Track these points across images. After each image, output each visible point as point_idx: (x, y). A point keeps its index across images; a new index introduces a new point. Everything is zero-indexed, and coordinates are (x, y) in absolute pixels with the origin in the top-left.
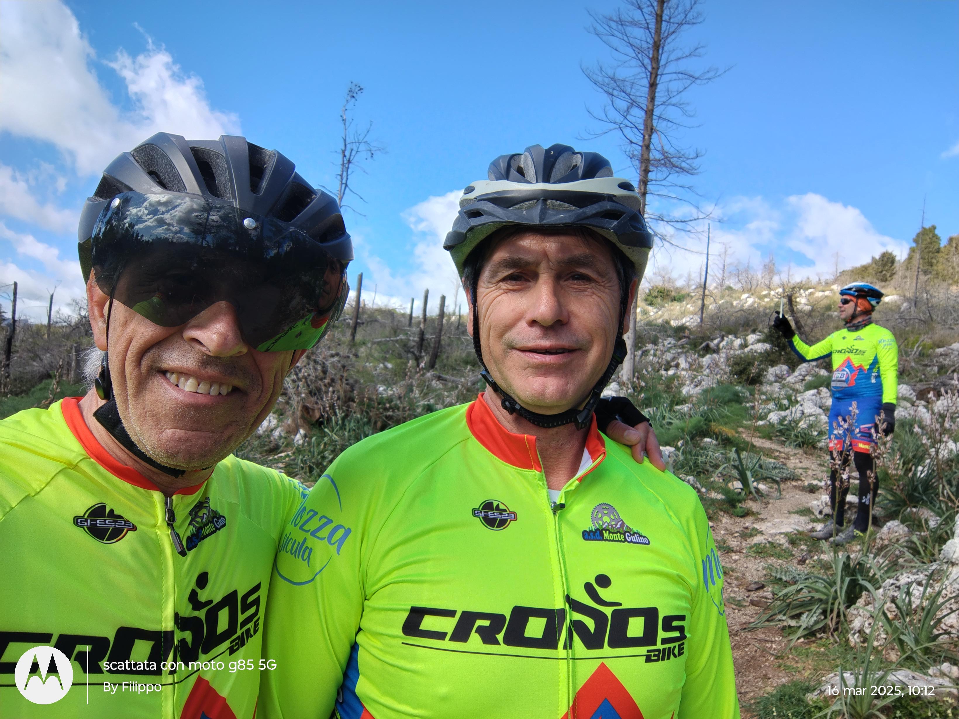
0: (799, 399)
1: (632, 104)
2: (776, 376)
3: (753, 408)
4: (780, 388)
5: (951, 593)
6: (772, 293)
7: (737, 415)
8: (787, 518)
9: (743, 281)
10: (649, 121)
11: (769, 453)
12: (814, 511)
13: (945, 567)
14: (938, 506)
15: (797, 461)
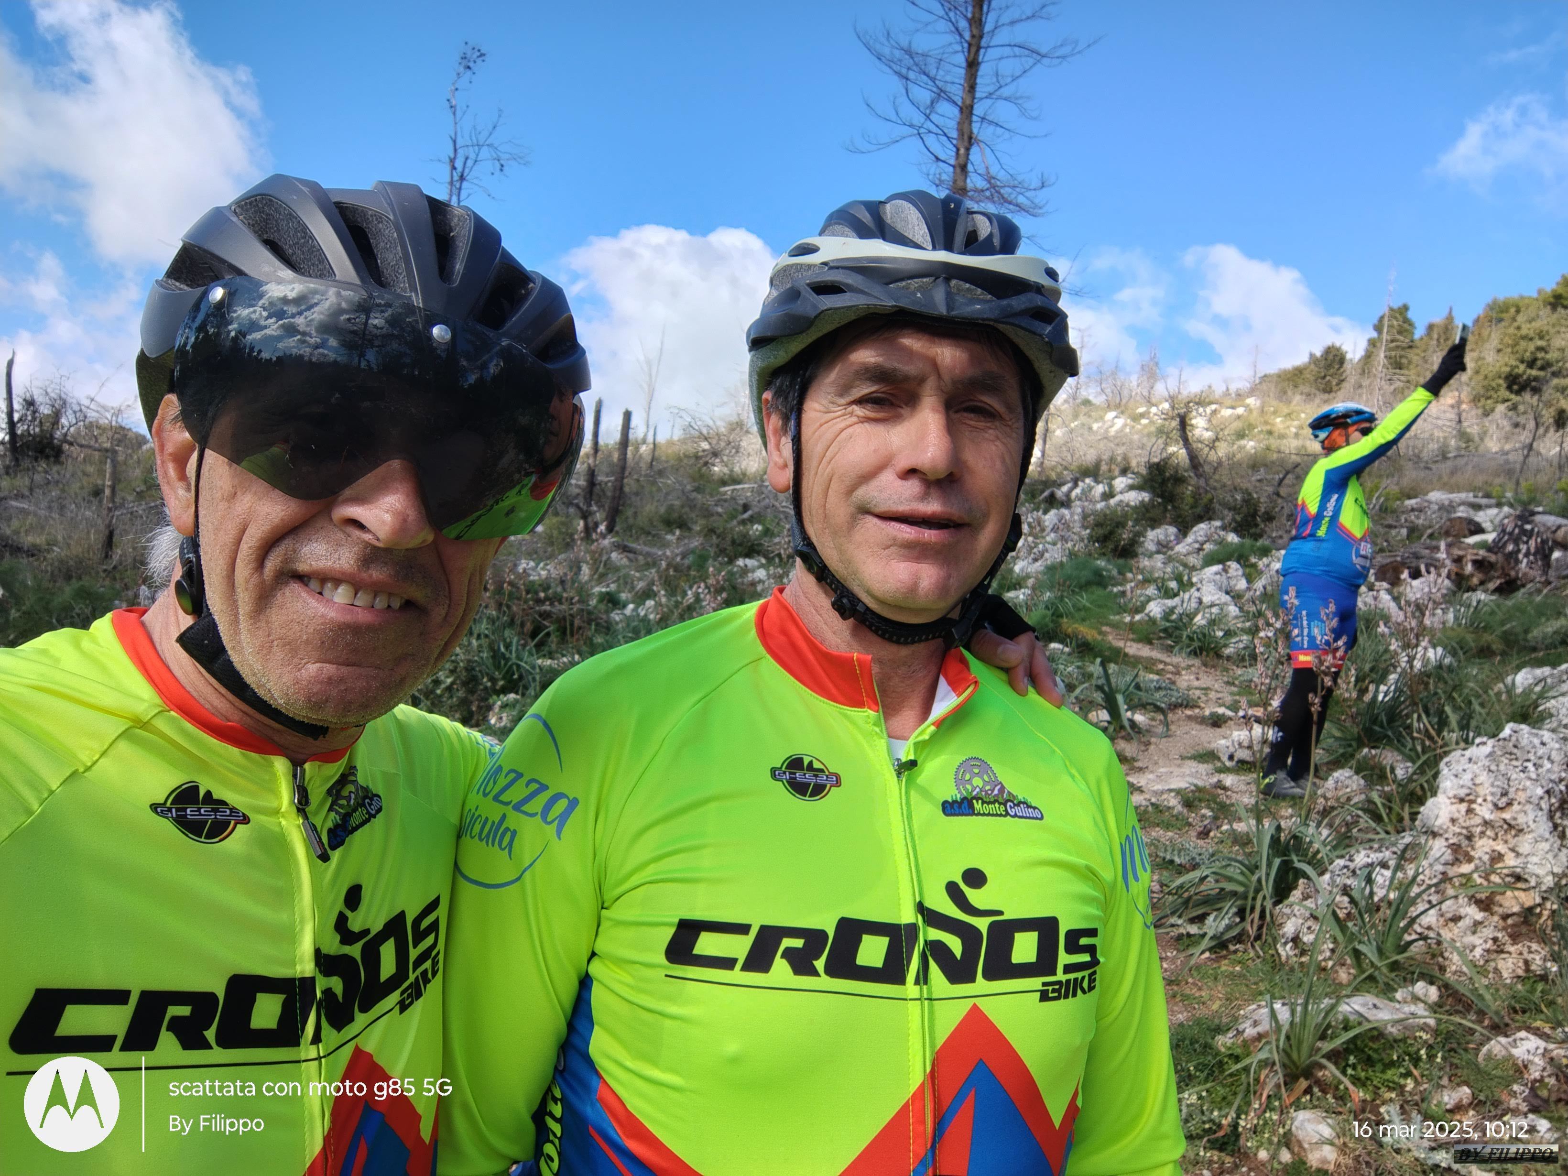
0: (1194, 580)
1: (939, 95)
2: (1159, 543)
3: (1123, 593)
4: (1164, 563)
5: (1430, 878)
6: (1154, 410)
7: (1100, 606)
8: (1179, 766)
9: (1108, 391)
10: (966, 125)
11: (1150, 665)
12: (1221, 755)
13: (1422, 840)
14: (1409, 746)
15: (1192, 677)
